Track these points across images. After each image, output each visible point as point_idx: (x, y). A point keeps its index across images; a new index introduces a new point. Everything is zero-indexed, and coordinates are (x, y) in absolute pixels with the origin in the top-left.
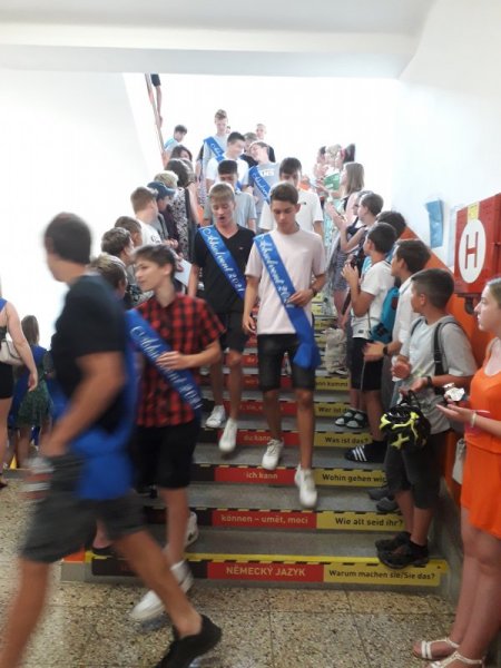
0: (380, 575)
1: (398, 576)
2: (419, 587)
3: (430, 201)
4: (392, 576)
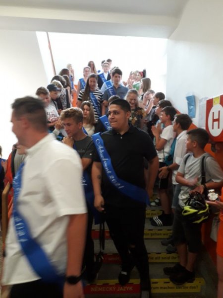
0: (171, 288)
1: (180, 288)
2: (190, 293)
3: (188, 96)
4: (177, 288)
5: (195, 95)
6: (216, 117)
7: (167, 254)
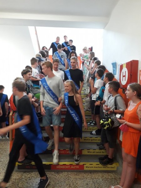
0: (100, 167)
1: (105, 167)
2: (111, 170)
3: (113, 62)
4: (103, 168)
5: (116, 62)
6: (124, 75)
7: (99, 150)
